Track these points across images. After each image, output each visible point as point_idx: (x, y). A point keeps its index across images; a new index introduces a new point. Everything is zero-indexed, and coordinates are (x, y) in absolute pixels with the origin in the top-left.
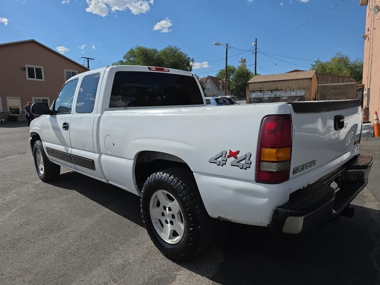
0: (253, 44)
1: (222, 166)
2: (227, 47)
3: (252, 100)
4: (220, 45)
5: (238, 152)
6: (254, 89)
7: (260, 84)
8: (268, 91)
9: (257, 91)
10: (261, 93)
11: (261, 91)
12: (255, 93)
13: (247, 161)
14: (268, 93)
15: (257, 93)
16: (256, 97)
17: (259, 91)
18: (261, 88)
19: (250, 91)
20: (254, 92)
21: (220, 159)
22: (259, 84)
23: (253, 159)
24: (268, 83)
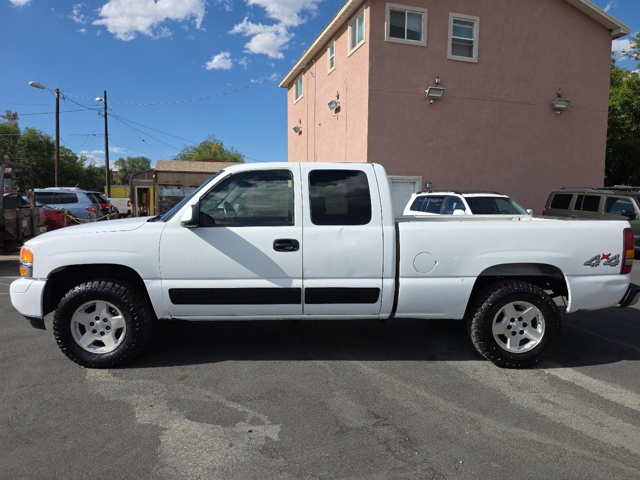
0: (98, 99)
1: (596, 266)
2: (58, 96)
3: (164, 199)
4: (43, 88)
5: (610, 255)
6: (167, 182)
7: (177, 174)
8: (191, 187)
9: (173, 185)
10: (179, 190)
11: (179, 187)
12: (170, 188)
13: (616, 260)
14: (191, 189)
15: (172, 188)
16: (172, 195)
17: (177, 185)
18: (179, 182)
19: (159, 185)
20: (166, 186)
21: (594, 261)
22: (176, 176)
23: (621, 258)
24: (191, 175)
